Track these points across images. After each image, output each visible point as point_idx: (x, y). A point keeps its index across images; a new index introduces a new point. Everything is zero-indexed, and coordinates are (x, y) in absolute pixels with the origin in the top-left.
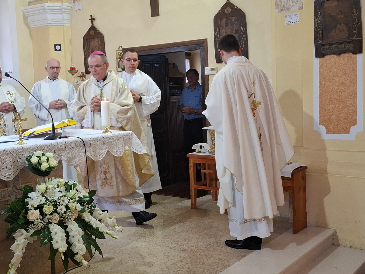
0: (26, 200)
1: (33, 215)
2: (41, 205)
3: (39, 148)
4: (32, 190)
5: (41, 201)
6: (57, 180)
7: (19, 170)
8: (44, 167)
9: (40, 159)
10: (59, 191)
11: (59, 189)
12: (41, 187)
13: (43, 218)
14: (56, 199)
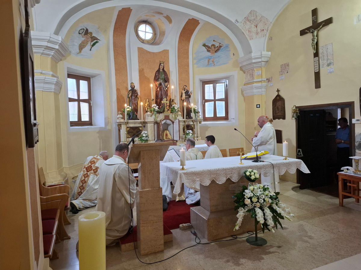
0: (244, 193)
1: (247, 201)
2: (251, 197)
3: (250, 167)
4: (247, 189)
5: (251, 195)
6: (259, 185)
7: (240, 177)
8: (253, 177)
9: (251, 173)
10: (260, 191)
11: (260, 190)
12: (251, 188)
13: (252, 204)
14: (258, 195)
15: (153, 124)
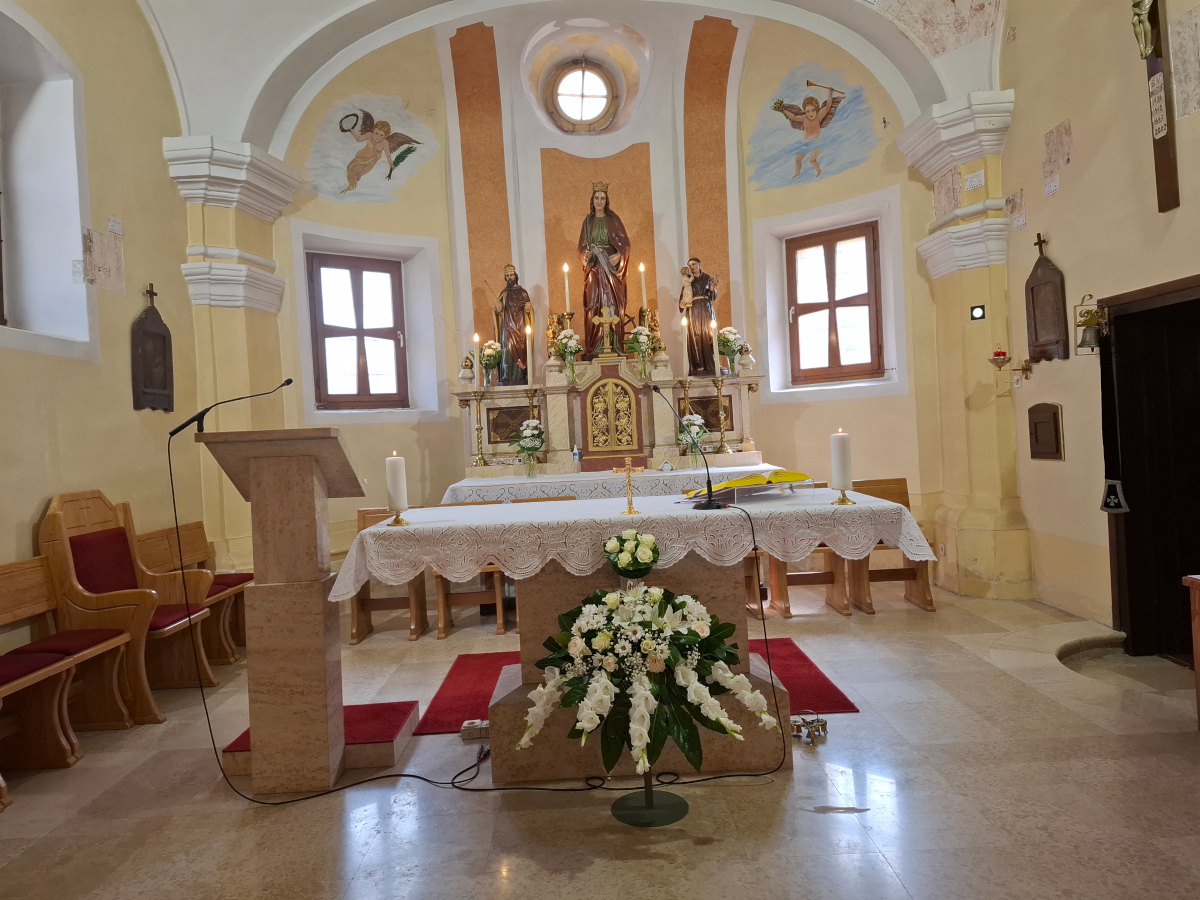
15: (565, 397)
